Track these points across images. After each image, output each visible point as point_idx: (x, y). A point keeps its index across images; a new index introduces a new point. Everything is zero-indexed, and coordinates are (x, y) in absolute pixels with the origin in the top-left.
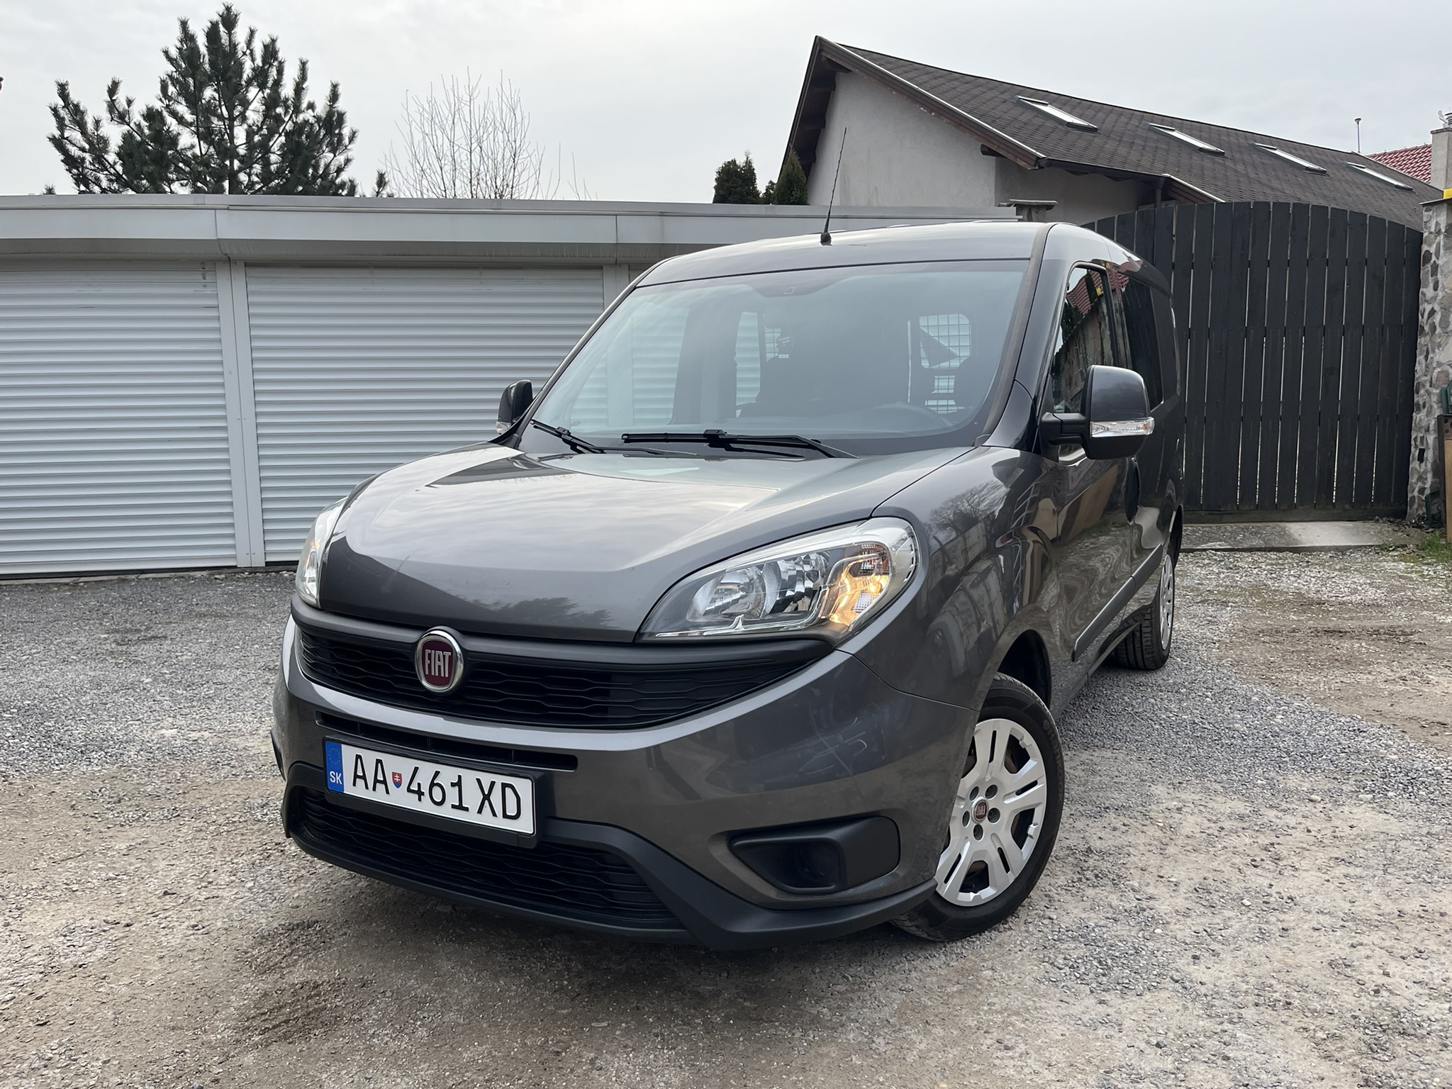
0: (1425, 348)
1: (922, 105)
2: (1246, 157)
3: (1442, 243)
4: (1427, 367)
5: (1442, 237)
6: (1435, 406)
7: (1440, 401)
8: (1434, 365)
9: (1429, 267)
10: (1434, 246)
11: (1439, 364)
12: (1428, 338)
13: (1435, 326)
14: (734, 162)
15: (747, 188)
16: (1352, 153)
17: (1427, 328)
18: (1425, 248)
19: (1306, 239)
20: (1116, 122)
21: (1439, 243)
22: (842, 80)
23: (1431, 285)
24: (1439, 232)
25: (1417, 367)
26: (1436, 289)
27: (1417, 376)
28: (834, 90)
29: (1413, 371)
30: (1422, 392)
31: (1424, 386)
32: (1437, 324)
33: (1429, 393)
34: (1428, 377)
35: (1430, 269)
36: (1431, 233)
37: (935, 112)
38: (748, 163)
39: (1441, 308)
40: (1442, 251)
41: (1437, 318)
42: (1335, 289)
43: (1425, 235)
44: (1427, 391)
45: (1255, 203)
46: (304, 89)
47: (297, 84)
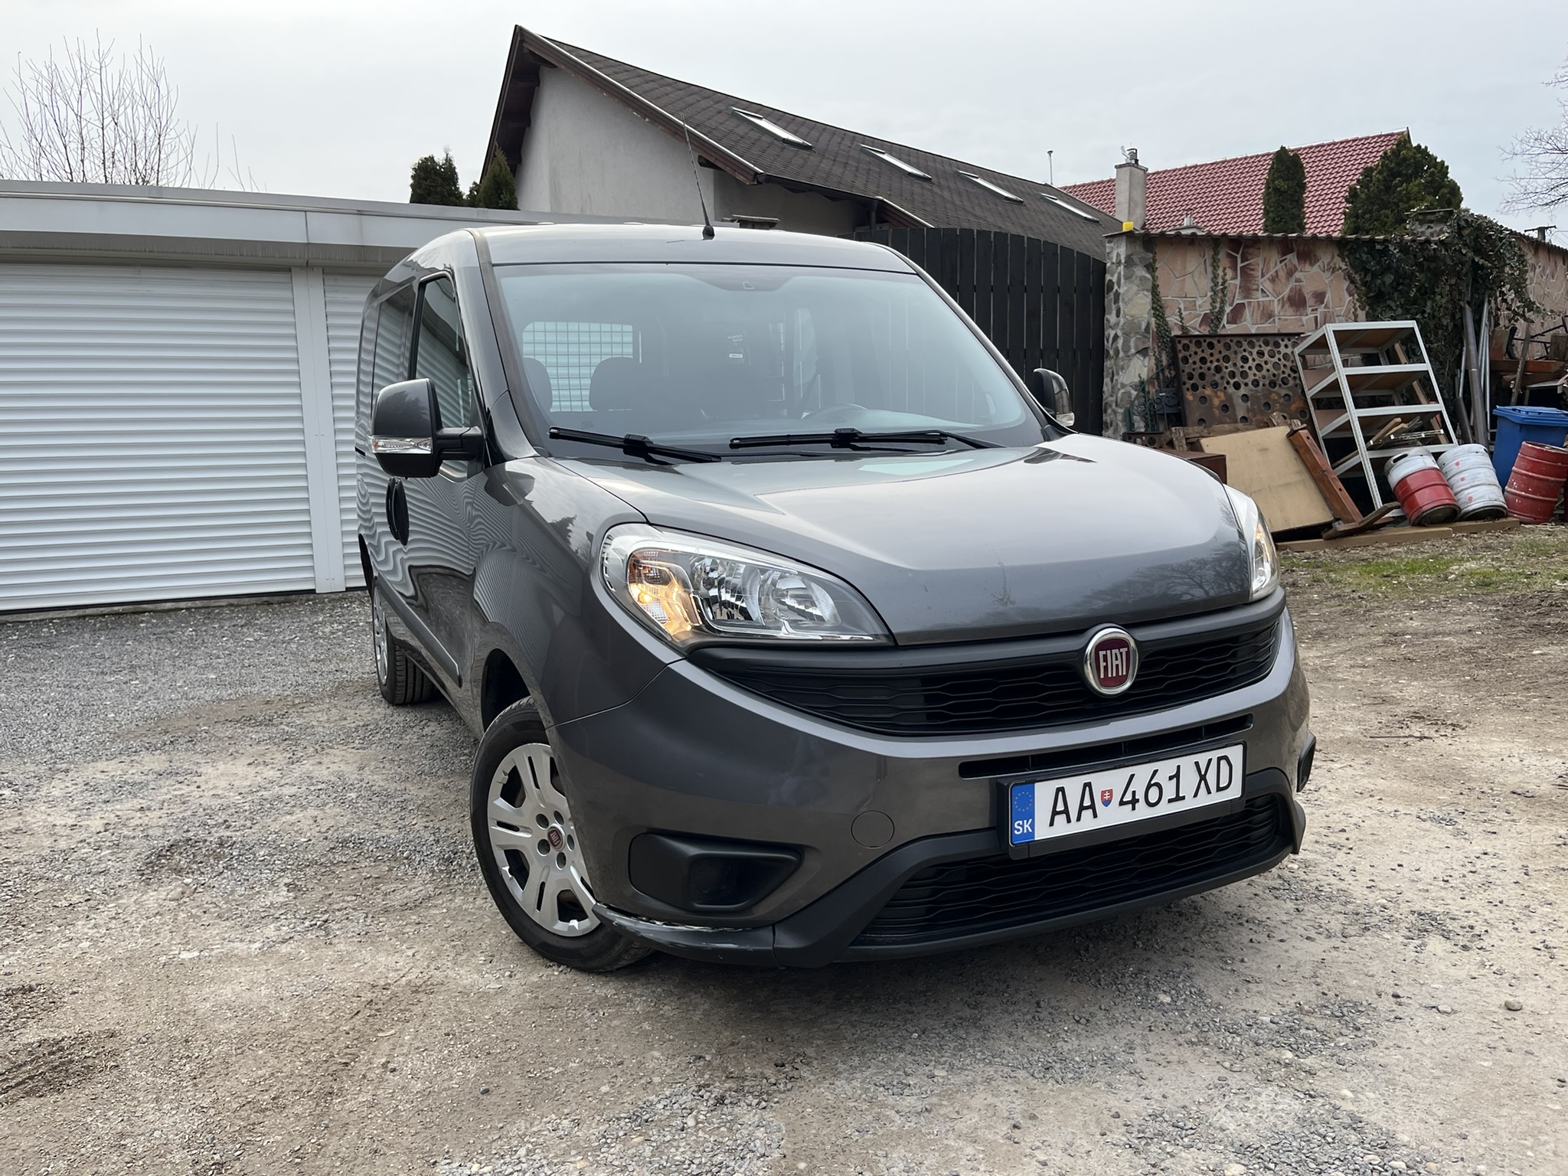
0: (1110, 371)
1: (635, 110)
2: (952, 185)
3: (1122, 273)
4: (1113, 388)
5: (1122, 267)
6: (1120, 424)
7: (1124, 421)
8: (1119, 386)
9: (1112, 295)
10: (1116, 276)
11: (1123, 386)
12: (1113, 361)
13: (1118, 351)
14: (432, 159)
15: (448, 188)
16: (1046, 185)
17: (1111, 352)
18: (1108, 277)
19: (1007, 266)
20: (829, 141)
21: (1120, 273)
22: (546, 75)
23: (1114, 312)
24: (1119, 263)
25: (1105, 389)
26: (1118, 315)
27: (1104, 397)
28: (538, 85)
29: (1101, 392)
30: (1109, 411)
31: (1111, 406)
32: (1120, 348)
33: (1115, 412)
34: (1114, 398)
35: (1112, 297)
36: (1113, 263)
37: (649, 118)
38: (448, 161)
39: (1123, 333)
40: (1122, 281)
41: (1120, 342)
42: (1033, 315)
43: (1108, 265)
44: (1113, 410)
45: (961, 230)
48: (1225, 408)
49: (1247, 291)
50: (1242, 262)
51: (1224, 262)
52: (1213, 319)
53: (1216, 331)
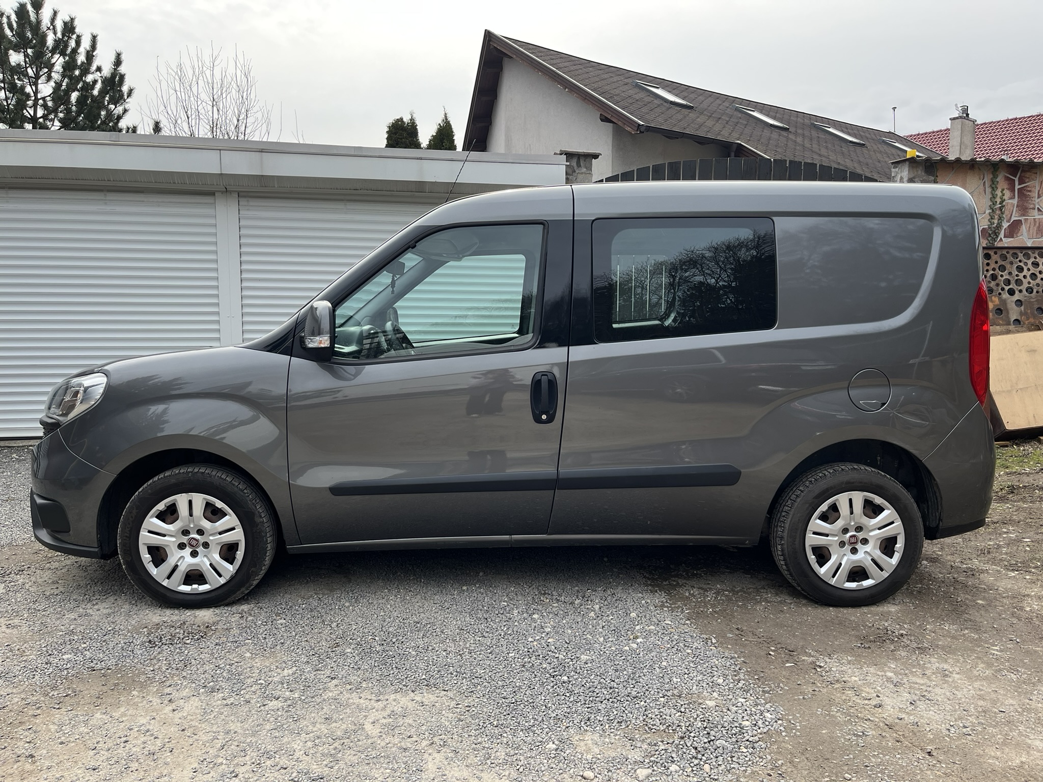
1: (559, 83)
2: (807, 133)
14: (401, 119)
15: (411, 137)
16: (890, 132)
22: (506, 63)
28: (502, 70)
37: (568, 88)
38: (413, 120)
46: (94, 56)
47: (88, 52)
48: (999, 311)
49: (1023, 209)
50: (1019, 184)
51: (1002, 184)
52: (992, 233)
53: (994, 245)
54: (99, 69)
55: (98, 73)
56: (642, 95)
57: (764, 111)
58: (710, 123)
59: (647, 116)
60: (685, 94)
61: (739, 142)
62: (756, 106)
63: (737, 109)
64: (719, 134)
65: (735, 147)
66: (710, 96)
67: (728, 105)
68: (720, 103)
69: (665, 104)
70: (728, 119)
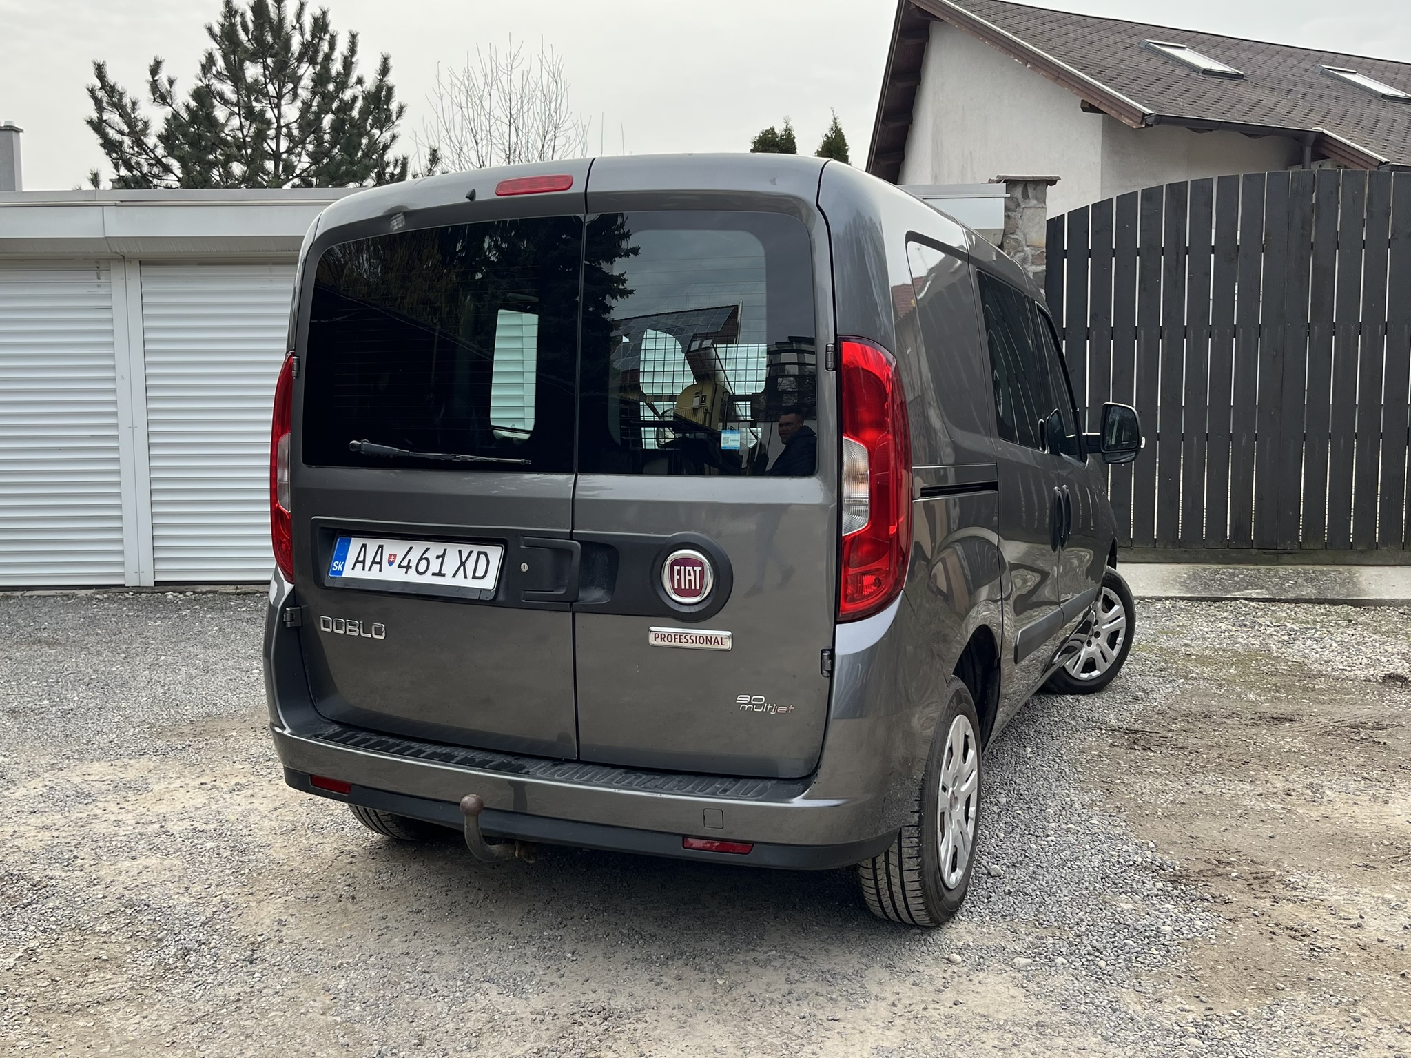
14: (774, 131)
28: (928, 41)
38: (788, 131)
46: (353, 63)
47: (346, 58)
54: (360, 81)
55: (359, 86)
56: (1156, 62)
57: (1373, 73)
58: (1270, 101)
59: (1161, 99)
60: (1232, 53)
61: (1320, 129)
62: (1360, 64)
63: (1323, 73)
64: (1284, 119)
65: (1312, 137)
66: (1278, 53)
67: (1308, 67)
68: (1295, 63)
69: (1194, 75)
70: (1305, 91)
